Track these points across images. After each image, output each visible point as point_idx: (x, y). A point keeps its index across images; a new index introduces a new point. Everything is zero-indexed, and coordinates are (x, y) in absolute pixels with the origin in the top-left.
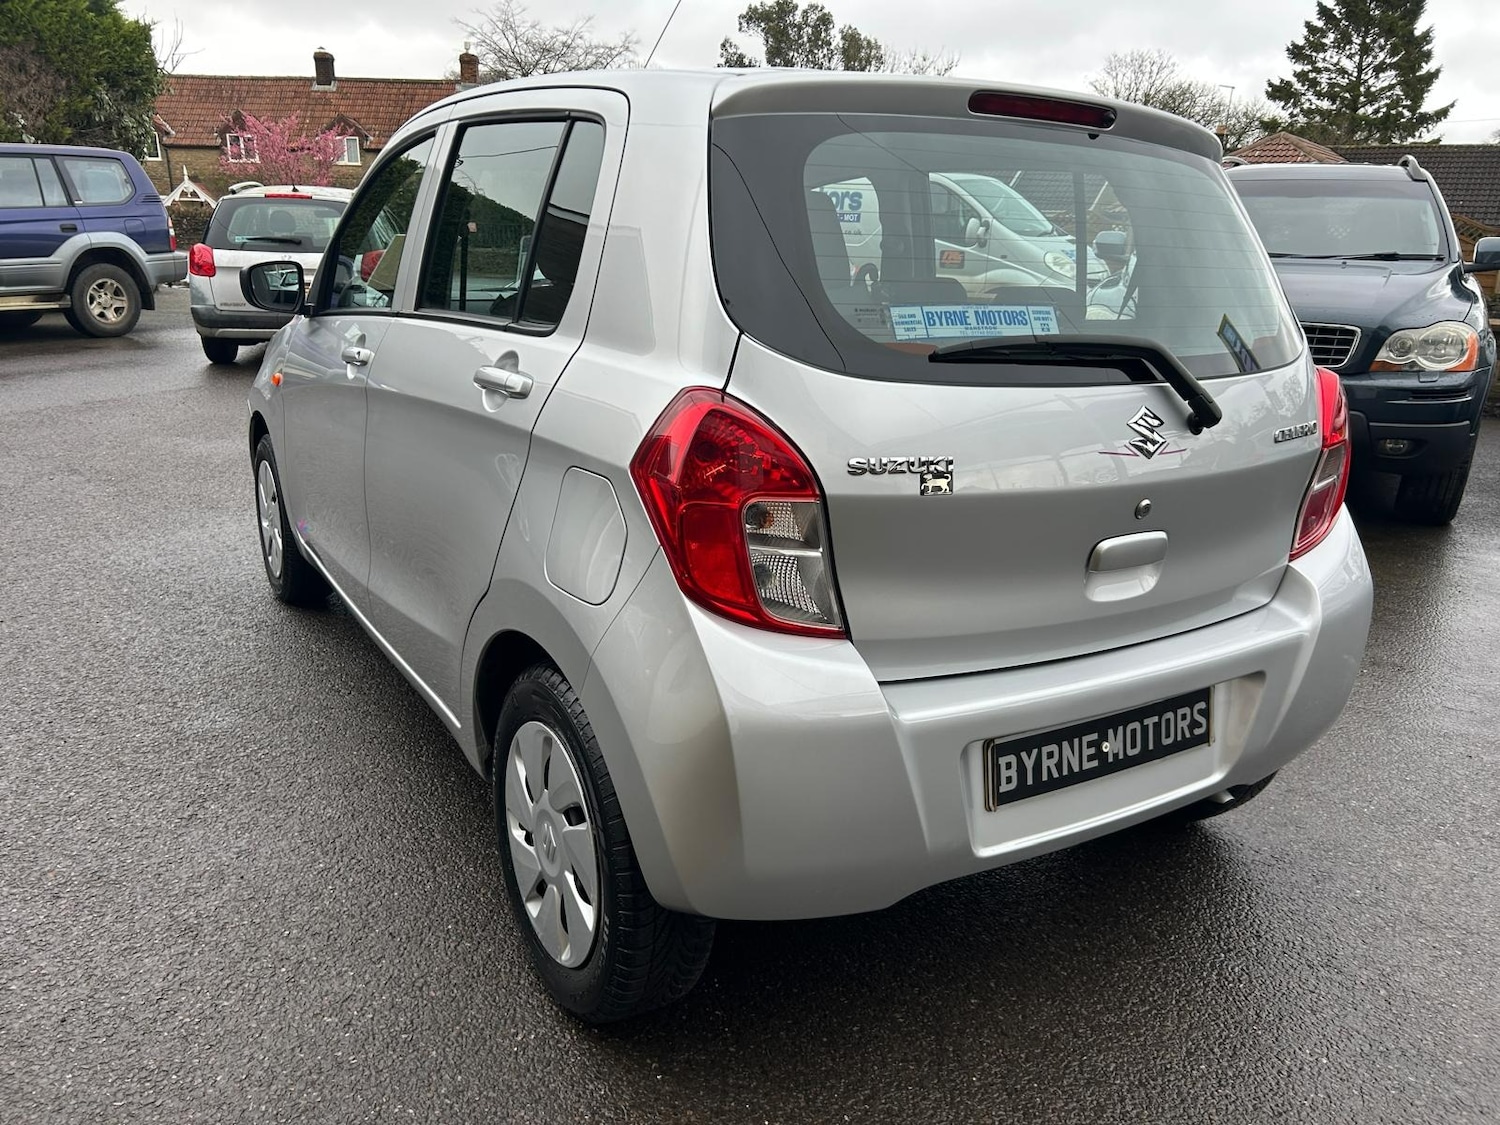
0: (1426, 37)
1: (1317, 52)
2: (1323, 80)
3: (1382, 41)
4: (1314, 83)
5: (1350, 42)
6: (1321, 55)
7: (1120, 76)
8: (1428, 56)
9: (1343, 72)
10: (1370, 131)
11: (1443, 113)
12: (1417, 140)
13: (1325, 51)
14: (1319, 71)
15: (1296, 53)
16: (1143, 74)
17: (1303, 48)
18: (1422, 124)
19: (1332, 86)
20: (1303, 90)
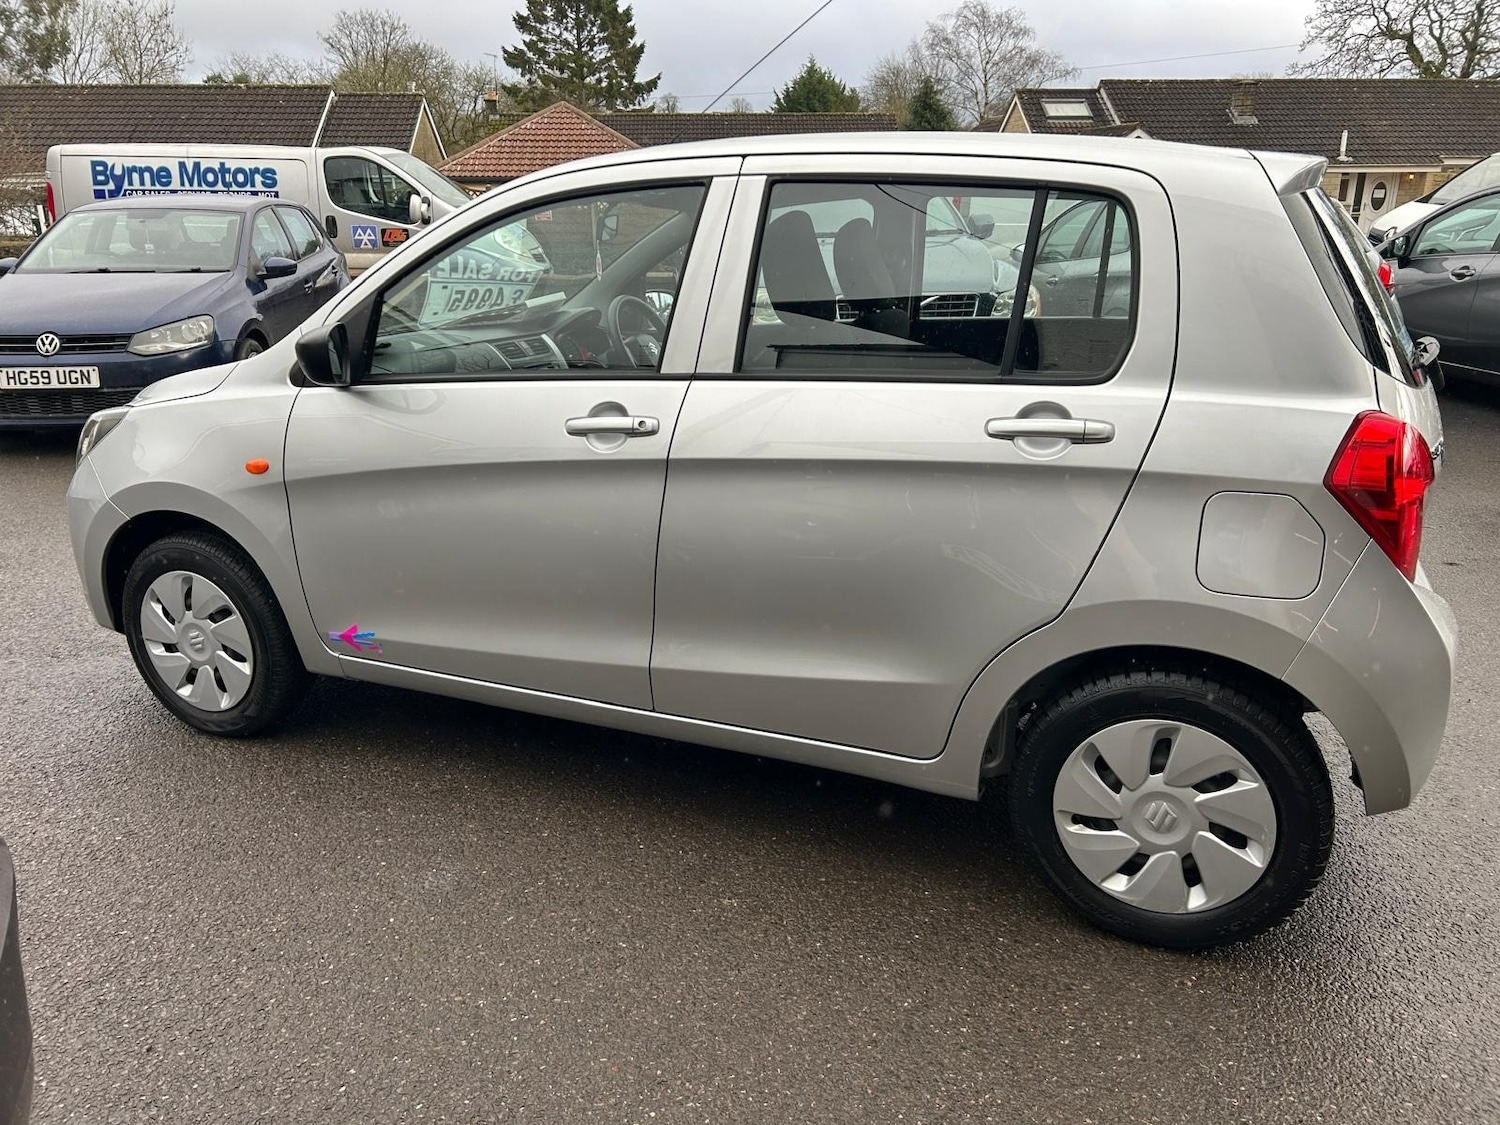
0: (628, 15)
1: (542, 23)
2: (550, 50)
3: (592, 16)
4: (542, 53)
5: (567, 17)
6: (544, 27)
7: (354, 35)
8: (632, 32)
9: (566, 43)
10: (597, 99)
11: (652, 85)
12: (637, 107)
13: (547, 23)
14: (546, 41)
15: (521, 23)
16: (376, 33)
17: (528, 18)
18: (638, 93)
19: (559, 56)
20: (535, 58)
